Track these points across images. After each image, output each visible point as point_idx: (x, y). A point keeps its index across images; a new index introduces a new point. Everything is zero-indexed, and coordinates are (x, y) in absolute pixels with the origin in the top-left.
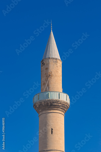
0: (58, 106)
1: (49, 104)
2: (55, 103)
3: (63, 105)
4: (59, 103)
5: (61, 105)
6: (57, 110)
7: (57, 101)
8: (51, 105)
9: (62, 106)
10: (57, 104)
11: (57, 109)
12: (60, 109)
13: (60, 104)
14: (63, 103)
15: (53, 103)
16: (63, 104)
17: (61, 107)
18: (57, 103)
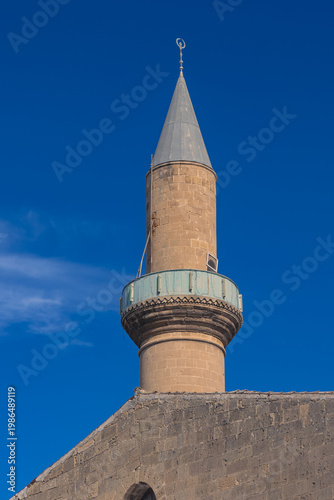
0: (162, 317)
1: (137, 321)
2: (150, 312)
3: (176, 311)
4: (160, 310)
5: (171, 311)
6: (164, 331)
7: (152, 306)
8: (143, 322)
9: (176, 315)
10: (157, 313)
11: (165, 328)
12: (175, 326)
13: (165, 309)
14: (175, 304)
15: (145, 313)
16: (177, 307)
17: (175, 319)
18: (154, 311)
